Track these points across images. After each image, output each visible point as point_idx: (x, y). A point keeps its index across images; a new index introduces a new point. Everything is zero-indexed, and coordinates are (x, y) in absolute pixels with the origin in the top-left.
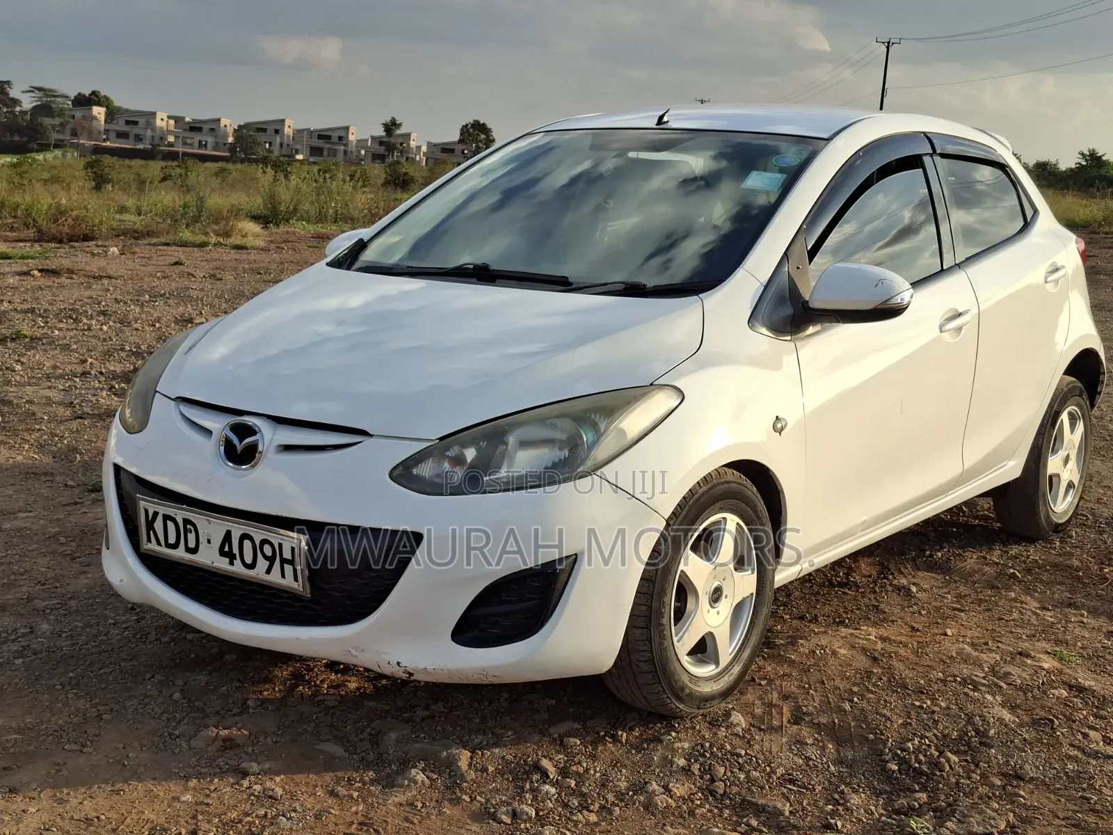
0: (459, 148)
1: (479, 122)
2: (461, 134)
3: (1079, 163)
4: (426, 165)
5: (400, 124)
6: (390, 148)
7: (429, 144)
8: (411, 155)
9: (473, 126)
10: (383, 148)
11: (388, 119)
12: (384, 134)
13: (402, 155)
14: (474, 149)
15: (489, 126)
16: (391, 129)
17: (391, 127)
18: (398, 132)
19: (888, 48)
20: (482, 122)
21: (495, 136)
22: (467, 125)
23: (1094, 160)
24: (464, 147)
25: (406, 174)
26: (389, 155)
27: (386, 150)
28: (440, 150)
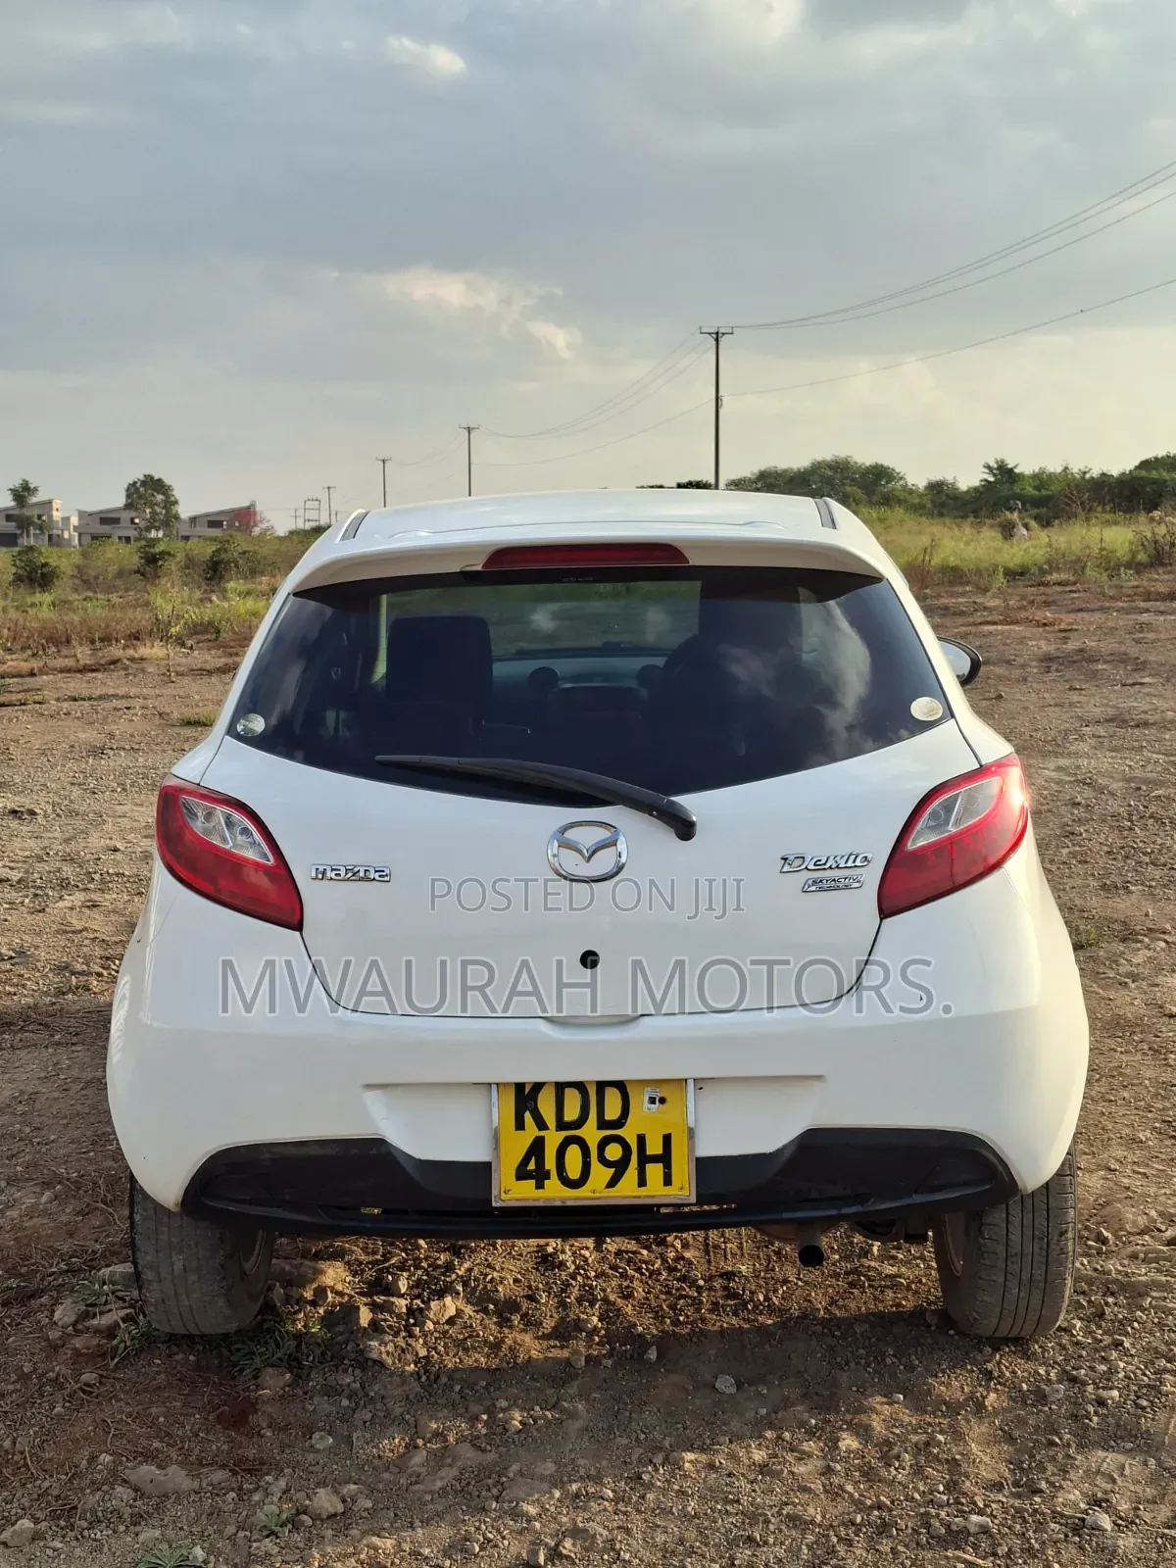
0: (126, 516)
1: (152, 478)
2: (128, 497)
3: (986, 480)
4: (80, 545)
5: (36, 489)
6: (24, 523)
7: (82, 514)
8: (55, 532)
9: (144, 483)
10: (13, 524)
11: (17, 483)
12: (13, 504)
13: (43, 533)
14: (148, 516)
15: (167, 481)
16: (24, 497)
17: (22, 493)
18: (34, 500)
19: (717, 340)
20: (156, 478)
21: (177, 497)
22: (135, 483)
23: (1005, 473)
24: (133, 514)
25: (45, 565)
26: (22, 534)
27: (19, 528)
28: (99, 521)
